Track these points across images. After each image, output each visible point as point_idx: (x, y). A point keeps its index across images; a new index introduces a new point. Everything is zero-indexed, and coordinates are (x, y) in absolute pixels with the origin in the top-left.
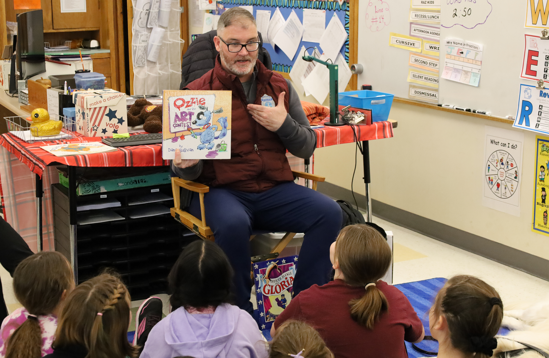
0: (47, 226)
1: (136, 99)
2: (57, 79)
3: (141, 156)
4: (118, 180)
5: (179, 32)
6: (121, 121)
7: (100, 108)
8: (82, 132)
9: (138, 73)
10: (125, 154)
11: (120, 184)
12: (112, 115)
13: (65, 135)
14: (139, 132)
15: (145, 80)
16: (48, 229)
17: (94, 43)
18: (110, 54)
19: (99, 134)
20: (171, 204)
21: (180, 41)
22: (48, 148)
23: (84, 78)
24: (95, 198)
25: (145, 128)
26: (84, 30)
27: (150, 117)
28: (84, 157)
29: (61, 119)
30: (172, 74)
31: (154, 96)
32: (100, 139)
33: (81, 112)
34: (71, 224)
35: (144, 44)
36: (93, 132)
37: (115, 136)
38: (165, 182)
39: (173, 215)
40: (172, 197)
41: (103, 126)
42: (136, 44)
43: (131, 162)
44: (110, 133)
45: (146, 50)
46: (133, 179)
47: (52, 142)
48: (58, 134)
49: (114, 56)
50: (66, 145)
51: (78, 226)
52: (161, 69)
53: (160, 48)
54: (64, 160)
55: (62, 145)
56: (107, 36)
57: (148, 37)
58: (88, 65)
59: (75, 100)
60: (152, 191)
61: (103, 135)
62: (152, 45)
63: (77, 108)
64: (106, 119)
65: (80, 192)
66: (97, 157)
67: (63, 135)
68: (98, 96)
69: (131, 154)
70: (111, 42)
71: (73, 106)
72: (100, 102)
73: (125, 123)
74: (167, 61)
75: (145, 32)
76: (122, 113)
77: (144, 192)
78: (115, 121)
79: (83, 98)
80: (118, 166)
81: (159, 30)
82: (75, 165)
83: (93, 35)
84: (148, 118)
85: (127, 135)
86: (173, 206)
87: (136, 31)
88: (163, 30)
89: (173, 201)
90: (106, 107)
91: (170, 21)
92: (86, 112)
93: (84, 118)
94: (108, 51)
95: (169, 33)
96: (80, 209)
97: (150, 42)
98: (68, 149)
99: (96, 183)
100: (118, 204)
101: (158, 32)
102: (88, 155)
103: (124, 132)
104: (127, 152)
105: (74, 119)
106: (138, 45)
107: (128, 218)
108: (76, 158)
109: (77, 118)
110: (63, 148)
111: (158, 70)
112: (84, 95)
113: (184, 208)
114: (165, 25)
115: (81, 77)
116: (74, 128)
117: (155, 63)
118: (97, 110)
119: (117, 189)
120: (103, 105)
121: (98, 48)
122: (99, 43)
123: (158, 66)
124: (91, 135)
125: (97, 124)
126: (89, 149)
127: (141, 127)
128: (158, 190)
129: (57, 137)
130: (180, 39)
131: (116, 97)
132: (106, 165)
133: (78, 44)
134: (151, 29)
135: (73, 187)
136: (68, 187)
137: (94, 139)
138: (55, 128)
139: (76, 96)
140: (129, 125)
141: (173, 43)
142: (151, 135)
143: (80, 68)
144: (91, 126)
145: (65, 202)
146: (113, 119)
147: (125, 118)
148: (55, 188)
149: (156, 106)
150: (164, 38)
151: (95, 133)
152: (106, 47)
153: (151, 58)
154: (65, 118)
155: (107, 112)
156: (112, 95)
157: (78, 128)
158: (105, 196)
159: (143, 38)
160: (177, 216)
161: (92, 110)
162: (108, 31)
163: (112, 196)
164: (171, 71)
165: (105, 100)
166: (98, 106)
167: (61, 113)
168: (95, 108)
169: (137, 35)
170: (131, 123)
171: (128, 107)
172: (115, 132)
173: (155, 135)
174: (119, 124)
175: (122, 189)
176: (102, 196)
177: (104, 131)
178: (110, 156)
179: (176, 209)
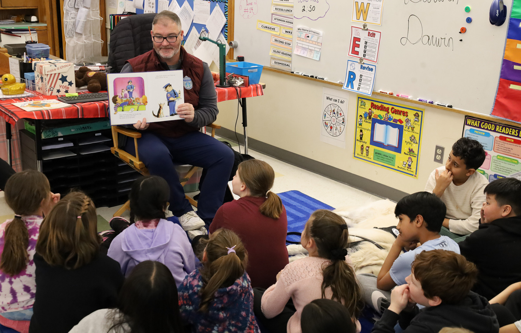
0: (15, 160)
2: (12, 48)
3: (89, 110)
4: (71, 127)
5: (99, 11)
6: (70, 84)
7: (55, 74)
8: (41, 92)
9: (69, 42)
10: (78, 109)
11: (72, 130)
12: (64, 79)
13: (29, 94)
14: (83, 91)
15: (74, 47)
16: (16, 162)
17: (34, 19)
18: (47, 27)
19: (55, 93)
20: (111, 144)
21: (99, 18)
22: (18, 104)
23: (34, 48)
24: (55, 141)
25: (88, 89)
26: (26, 8)
27: (92, 81)
28: (48, 111)
29: (22, 81)
30: (95, 42)
31: (91, 64)
32: (56, 97)
33: (40, 76)
34: (38, 160)
35: (73, 20)
36: (50, 92)
37: (67, 95)
38: (105, 128)
39: (113, 152)
40: (112, 138)
41: (57, 87)
42: (67, 20)
43: (82, 115)
44: (62, 93)
45: (74, 25)
46: (82, 126)
47: (20, 99)
48: (23, 93)
49: (50, 28)
50: (32, 102)
51: (43, 161)
52: (85, 39)
53: (85, 23)
54: (33, 114)
55: (28, 102)
56: (44, 13)
57: (76, 15)
58: (34, 37)
59: (35, 68)
60: (96, 135)
61: (57, 94)
62: (79, 21)
63: (36, 73)
64: (60, 82)
65: (43, 137)
66: (57, 112)
67: (27, 94)
68: (53, 66)
69: (82, 109)
70: (47, 17)
71: (33, 71)
72: (55, 70)
73: (74, 85)
74: (90, 33)
75: (73, 11)
76: (71, 78)
77: (90, 135)
78: (66, 84)
79: (41, 66)
80: (73, 117)
81: (84, 10)
82: (41, 118)
83: (33, 12)
84: (90, 81)
85: (77, 94)
86: (113, 146)
87: (67, 10)
88: (87, 10)
89: (112, 141)
90: (59, 74)
91: (92, 4)
92: (44, 77)
93: (42, 81)
94: (46, 25)
95: (91, 12)
96: (44, 148)
97: (78, 18)
98: (33, 105)
99: (54, 130)
100: (71, 145)
101: (83, 11)
102: (50, 110)
103: (73, 92)
104: (79, 107)
105: (33, 81)
106: (68, 21)
107: (79, 155)
108: (42, 112)
109: (36, 81)
110: (30, 105)
111: (83, 40)
112: (42, 64)
113: (121, 147)
114: (88, 7)
115: (31, 47)
116: (34, 89)
117: (81, 34)
118: (53, 76)
119: (71, 133)
120: (57, 72)
121: (37, 22)
122: (38, 18)
123: (83, 36)
124: (48, 94)
125: (53, 86)
126: (49, 106)
128: (100, 134)
129: (23, 95)
130: (99, 17)
131: (66, 66)
132: (64, 117)
133: (21, 19)
134: (78, 9)
135: (39, 134)
136: (35, 133)
137: (51, 97)
138: (20, 89)
139: (35, 64)
140: (76, 86)
141: (95, 20)
142: (94, 94)
143: (29, 39)
144: (48, 87)
145: (32, 144)
146: (65, 82)
147: (74, 82)
148: (22, 132)
149: (94, 73)
150: (88, 16)
151: (52, 93)
152: (43, 22)
153: (78, 31)
154: (26, 80)
155: (60, 77)
156: (63, 65)
157: (37, 88)
158: (62, 139)
159: (72, 16)
160: (117, 153)
161: (49, 76)
162: (45, 9)
163: (67, 139)
164: (94, 40)
165: (58, 69)
166: (53, 73)
167: (22, 76)
168: (51, 74)
169: (67, 14)
170: (78, 85)
171: (75, 71)
172: (67, 92)
173: (97, 94)
174: (69, 86)
175: (74, 133)
176: (59, 139)
177: (58, 91)
178: (67, 110)
179: (115, 148)
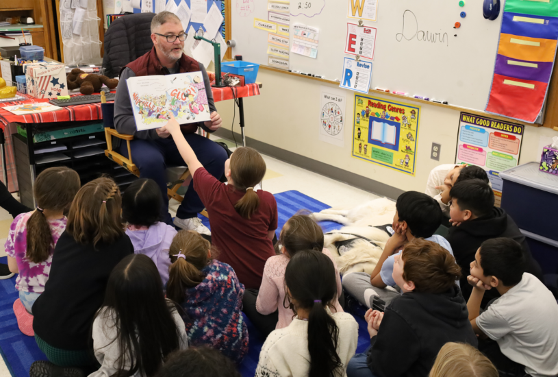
0: (10, 164)
1: (72, 69)
2: (5, 50)
3: (81, 113)
4: (64, 130)
5: (96, 12)
6: (62, 86)
7: (46, 77)
8: (33, 95)
9: (67, 43)
10: (69, 112)
11: (66, 134)
12: (55, 81)
13: (20, 97)
14: (76, 93)
15: (72, 49)
16: (11, 167)
17: (30, 20)
18: (43, 28)
19: (47, 96)
20: (105, 147)
21: (97, 19)
22: (8, 108)
23: (27, 50)
24: (47, 144)
25: (81, 91)
26: (21, 9)
27: (84, 82)
28: (38, 115)
29: (14, 85)
30: (92, 44)
31: (85, 66)
32: (47, 100)
33: (31, 79)
34: (31, 164)
35: (70, 21)
36: (42, 95)
37: (59, 98)
38: (99, 131)
39: (107, 155)
40: (105, 140)
41: (49, 90)
42: (64, 21)
43: (74, 117)
44: (54, 95)
45: (71, 26)
46: (75, 129)
47: (10, 103)
48: (14, 97)
49: (46, 30)
50: (22, 106)
51: (36, 165)
52: (84, 40)
53: (83, 24)
54: (23, 118)
55: (19, 106)
56: (40, 14)
57: (73, 16)
58: (28, 39)
59: (25, 71)
60: (90, 137)
61: (49, 97)
62: (76, 22)
63: (27, 76)
64: (51, 85)
65: (36, 140)
66: (48, 115)
67: (18, 97)
68: (44, 68)
69: (74, 112)
70: (43, 19)
71: (24, 74)
72: (46, 72)
73: (66, 88)
74: (88, 34)
75: (70, 12)
76: (63, 80)
77: (84, 138)
78: (58, 86)
79: (32, 69)
80: (65, 120)
81: (81, 10)
82: (32, 122)
83: (28, 13)
84: (83, 84)
85: (68, 97)
86: (106, 148)
87: (63, 11)
88: (84, 10)
89: (106, 144)
90: (50, 76)
91: (89, 3)
92: (35, 80)
93: (33, 84)
94: (42, 26)
95: (88, 12)
96: (36, 152)
97: (74, 19)
98: (24, 109)
99: (47, 133)
100: (65, 148)
101: (80, 12)
102: (41, 113)
103: (65, 94)
104: (70, 110)
105: (25, 84)
106: (65, 22)
107: (73, 158)
108: (32, 116)
109: (28, 84)
110: (20, 108)
111: (81, 42)
112: (32, 67)
113: (116, 149)
114: (85, 6)
115: (25, 49)
116: (26, 92)
117: (79, 36)
118: (44, 78)
119: (64, 137)
120: (48, 74)
121: (33, 24)
122: (34, 20)
123: (81, 37)
124: (40, 97)
125: (44, 88)
126: (40, 109)
127: (78, 89)
128: (94, 137)
129: (14, 99)
130: (97, 17)
131: (57, 68)
132: (56, 120)
133: (17, 20)
134: (74, 9)
135: (31, 138)
136: (26, 137)
137: (43, 100)
138: (11, 92)
139: (26, 67)
140: (69, 88)
141: (92, 21)
142: (87, 96)
143: (23, 42)
144: (39, 90)
145: (24, 148)
146: (57, 85)
147: (66, 84)
148: (15, 138)
149: (87, 74)
150: (85, 16)
151: (43, 96)
152: (39, 23)
153: (76, 32)
154: (18, 84)
155: (51, 79)
156: (54, 67)
157: (29, 91)
158: (55, 143)
159: (69, 16)
160: (110, 156)
161: (40, 79)
162: (40, 10)
163: (60, 142)
164: (92, 41)
165: (49, 71)
166: (44, 75)
167: (14, 79)
168: (42, 77)
169: (64, 14)
170: (70, 87)
171: (67, 74)
172: (59, 94)
173: (89, 96)
174: (61, 89)
175: (67, 137)
176: (52, 143)
177: (50, 94)
178: (59, 114)
179: (109, 150)
